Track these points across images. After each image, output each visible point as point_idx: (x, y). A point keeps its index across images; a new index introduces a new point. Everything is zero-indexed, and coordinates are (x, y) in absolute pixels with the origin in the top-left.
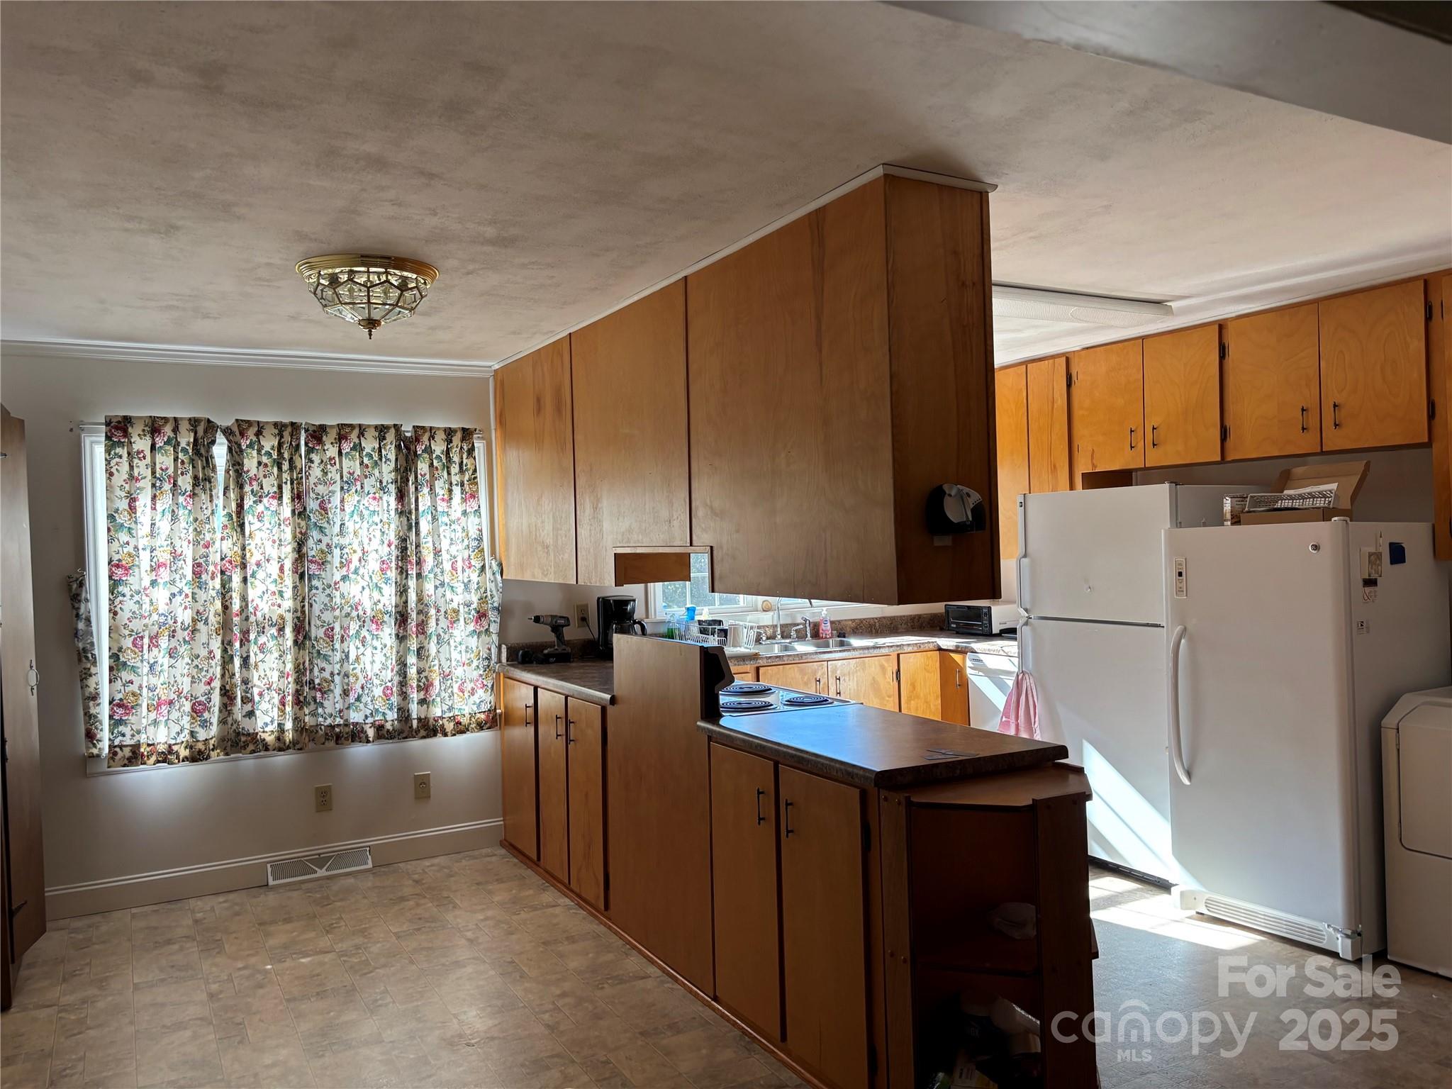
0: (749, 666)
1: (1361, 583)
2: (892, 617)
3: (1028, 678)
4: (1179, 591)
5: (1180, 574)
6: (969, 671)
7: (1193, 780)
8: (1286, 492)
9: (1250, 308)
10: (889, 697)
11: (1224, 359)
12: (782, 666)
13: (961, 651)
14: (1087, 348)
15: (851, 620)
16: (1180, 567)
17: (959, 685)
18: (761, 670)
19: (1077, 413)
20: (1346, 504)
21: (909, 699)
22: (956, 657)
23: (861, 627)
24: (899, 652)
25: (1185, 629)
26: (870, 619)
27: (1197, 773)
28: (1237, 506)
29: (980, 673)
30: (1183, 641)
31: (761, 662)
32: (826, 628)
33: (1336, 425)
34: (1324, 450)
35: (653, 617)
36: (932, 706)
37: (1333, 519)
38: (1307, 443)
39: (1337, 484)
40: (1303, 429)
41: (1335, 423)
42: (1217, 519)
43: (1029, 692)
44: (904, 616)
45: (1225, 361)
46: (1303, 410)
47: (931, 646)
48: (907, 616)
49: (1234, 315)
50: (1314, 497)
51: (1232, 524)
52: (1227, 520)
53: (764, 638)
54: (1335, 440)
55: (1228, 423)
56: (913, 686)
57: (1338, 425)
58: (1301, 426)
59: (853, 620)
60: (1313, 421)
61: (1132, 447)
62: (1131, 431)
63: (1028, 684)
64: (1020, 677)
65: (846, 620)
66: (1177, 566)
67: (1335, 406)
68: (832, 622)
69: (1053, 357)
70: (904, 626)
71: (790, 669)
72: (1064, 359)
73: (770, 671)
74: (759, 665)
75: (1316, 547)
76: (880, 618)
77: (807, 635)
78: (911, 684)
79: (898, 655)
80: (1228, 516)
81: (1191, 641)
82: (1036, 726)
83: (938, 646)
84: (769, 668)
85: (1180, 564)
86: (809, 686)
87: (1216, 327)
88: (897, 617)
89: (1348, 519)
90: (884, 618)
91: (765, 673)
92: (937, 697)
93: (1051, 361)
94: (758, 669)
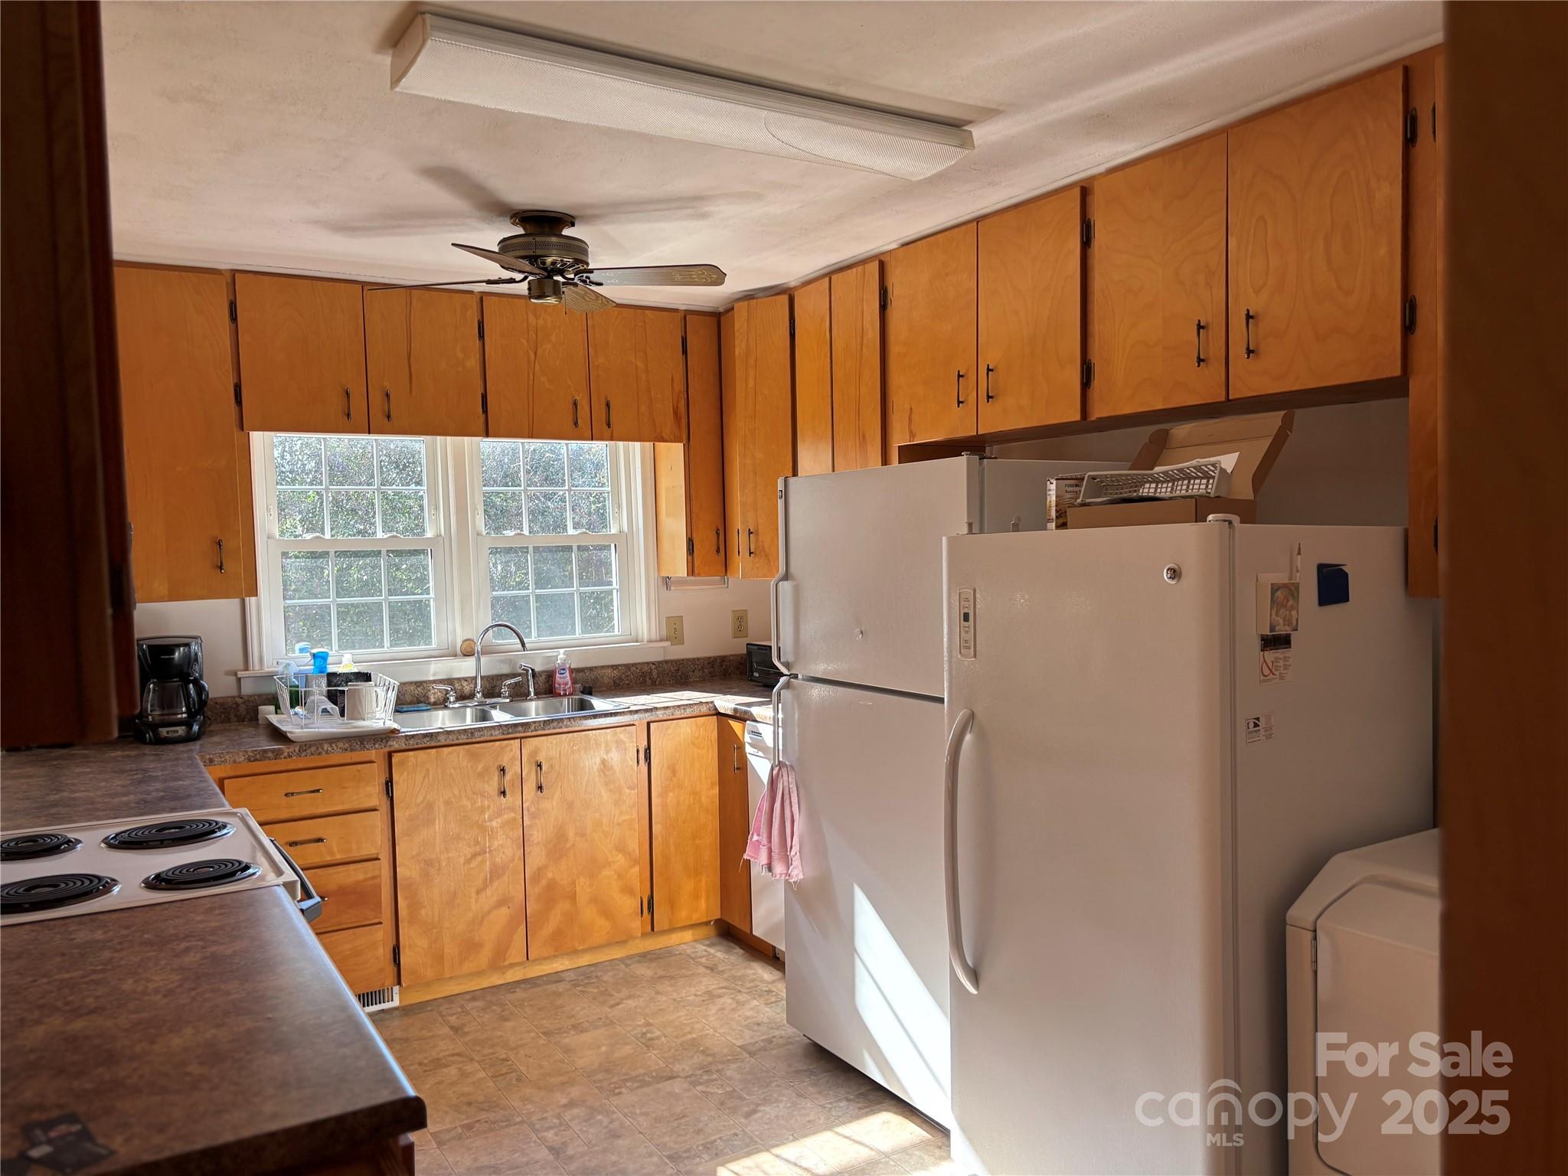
0: (374, 751)
1: (1257, 643)
2: (679, 660)
3: (785, 775)
4: (964, 645)
5: (966, 617)
6: (748, 749)
7: (980, 987)
8: (1157, 469)
9: (1125, 153)
10: (630, 788)
11: (1089, 247)
12: (434, 750)
13: (742, 717)
14: (908, 244)
15: (612, 666)
16: (966, 604)
17: (738, 769)
18: (396, 758)
19: (894, 350)
20: (1244, 490)
21: (663, 794)
22: (736, 725)
23: (628, 676)
24: (649, 719)
25: (972, 716)
26: (643, 664)
27: (987, 976)
28: (1068, 496)
29: (760, 754)
30: (968, 737)
31: (395, 745)
32: (563, 680)
33: (1249, 352)
34: (1230, 398)
35: (257, 667)
36: (703, 799)
37: (1210, 517)
38: (1203, 388)
39: (1238, 453)
40: (1200, 360)
41: (1248, 349)
42: (1030, 520)
43: (787, 797)
44: (698, 659)
45: (1090, 251)
46: (1200, 327)
47: (704, 709)
48: (704, 659)
49: (1102, 169)
50: (1189, 478)
51: (1058, 527)
52: (1050, 520)
53: (452, 699)
54: (1250, 381)
55: (1095, 357)
56: (673, 770)
57: (1252, 352)
58: (1196, 355)
59: (614, 667)
60: (1216, 349)
61: (959, 402)
62: (960, 376)
63: (786, 784)
64: (775, 772)
65: (603, 667)
66: (963, 603)
67: (1249, 317)
68: (572, 671)
69: (864, 262)
70: (697, 673)
71: (449, 753)
72: (876, 264)
73: (412, 759)
74: (392, 749)
75: (1175, 573)
76: (660, 662)
77: (529, 692)
78: (669, 768)
79: (648, 724)
80: (1053, 514)
81: (982, 738)
82: (793, 853)
83: (716, 709)
84: (411, 753)
85: (967, 600)
86: (486, 779)
87: (1077, 192)
88: (688, 660)
89: (1235, 519)
90: (666, 662)
91: (402, 763)
92: (712, 784)
93: (860, 268)
94: (390, 755)
